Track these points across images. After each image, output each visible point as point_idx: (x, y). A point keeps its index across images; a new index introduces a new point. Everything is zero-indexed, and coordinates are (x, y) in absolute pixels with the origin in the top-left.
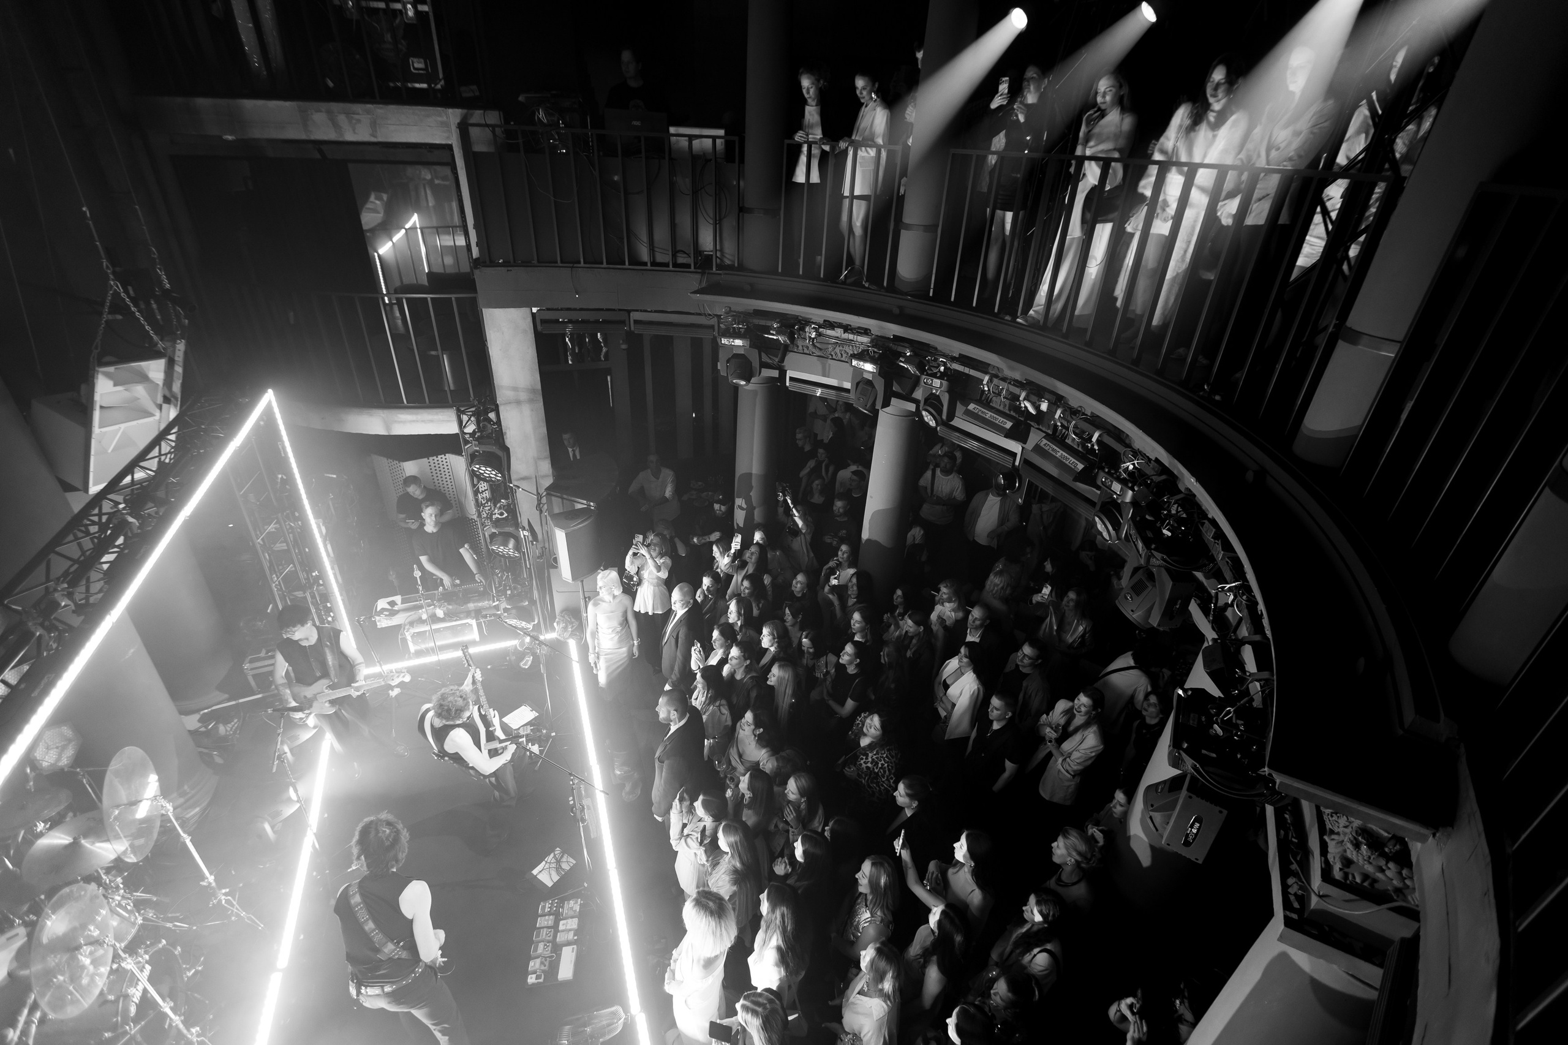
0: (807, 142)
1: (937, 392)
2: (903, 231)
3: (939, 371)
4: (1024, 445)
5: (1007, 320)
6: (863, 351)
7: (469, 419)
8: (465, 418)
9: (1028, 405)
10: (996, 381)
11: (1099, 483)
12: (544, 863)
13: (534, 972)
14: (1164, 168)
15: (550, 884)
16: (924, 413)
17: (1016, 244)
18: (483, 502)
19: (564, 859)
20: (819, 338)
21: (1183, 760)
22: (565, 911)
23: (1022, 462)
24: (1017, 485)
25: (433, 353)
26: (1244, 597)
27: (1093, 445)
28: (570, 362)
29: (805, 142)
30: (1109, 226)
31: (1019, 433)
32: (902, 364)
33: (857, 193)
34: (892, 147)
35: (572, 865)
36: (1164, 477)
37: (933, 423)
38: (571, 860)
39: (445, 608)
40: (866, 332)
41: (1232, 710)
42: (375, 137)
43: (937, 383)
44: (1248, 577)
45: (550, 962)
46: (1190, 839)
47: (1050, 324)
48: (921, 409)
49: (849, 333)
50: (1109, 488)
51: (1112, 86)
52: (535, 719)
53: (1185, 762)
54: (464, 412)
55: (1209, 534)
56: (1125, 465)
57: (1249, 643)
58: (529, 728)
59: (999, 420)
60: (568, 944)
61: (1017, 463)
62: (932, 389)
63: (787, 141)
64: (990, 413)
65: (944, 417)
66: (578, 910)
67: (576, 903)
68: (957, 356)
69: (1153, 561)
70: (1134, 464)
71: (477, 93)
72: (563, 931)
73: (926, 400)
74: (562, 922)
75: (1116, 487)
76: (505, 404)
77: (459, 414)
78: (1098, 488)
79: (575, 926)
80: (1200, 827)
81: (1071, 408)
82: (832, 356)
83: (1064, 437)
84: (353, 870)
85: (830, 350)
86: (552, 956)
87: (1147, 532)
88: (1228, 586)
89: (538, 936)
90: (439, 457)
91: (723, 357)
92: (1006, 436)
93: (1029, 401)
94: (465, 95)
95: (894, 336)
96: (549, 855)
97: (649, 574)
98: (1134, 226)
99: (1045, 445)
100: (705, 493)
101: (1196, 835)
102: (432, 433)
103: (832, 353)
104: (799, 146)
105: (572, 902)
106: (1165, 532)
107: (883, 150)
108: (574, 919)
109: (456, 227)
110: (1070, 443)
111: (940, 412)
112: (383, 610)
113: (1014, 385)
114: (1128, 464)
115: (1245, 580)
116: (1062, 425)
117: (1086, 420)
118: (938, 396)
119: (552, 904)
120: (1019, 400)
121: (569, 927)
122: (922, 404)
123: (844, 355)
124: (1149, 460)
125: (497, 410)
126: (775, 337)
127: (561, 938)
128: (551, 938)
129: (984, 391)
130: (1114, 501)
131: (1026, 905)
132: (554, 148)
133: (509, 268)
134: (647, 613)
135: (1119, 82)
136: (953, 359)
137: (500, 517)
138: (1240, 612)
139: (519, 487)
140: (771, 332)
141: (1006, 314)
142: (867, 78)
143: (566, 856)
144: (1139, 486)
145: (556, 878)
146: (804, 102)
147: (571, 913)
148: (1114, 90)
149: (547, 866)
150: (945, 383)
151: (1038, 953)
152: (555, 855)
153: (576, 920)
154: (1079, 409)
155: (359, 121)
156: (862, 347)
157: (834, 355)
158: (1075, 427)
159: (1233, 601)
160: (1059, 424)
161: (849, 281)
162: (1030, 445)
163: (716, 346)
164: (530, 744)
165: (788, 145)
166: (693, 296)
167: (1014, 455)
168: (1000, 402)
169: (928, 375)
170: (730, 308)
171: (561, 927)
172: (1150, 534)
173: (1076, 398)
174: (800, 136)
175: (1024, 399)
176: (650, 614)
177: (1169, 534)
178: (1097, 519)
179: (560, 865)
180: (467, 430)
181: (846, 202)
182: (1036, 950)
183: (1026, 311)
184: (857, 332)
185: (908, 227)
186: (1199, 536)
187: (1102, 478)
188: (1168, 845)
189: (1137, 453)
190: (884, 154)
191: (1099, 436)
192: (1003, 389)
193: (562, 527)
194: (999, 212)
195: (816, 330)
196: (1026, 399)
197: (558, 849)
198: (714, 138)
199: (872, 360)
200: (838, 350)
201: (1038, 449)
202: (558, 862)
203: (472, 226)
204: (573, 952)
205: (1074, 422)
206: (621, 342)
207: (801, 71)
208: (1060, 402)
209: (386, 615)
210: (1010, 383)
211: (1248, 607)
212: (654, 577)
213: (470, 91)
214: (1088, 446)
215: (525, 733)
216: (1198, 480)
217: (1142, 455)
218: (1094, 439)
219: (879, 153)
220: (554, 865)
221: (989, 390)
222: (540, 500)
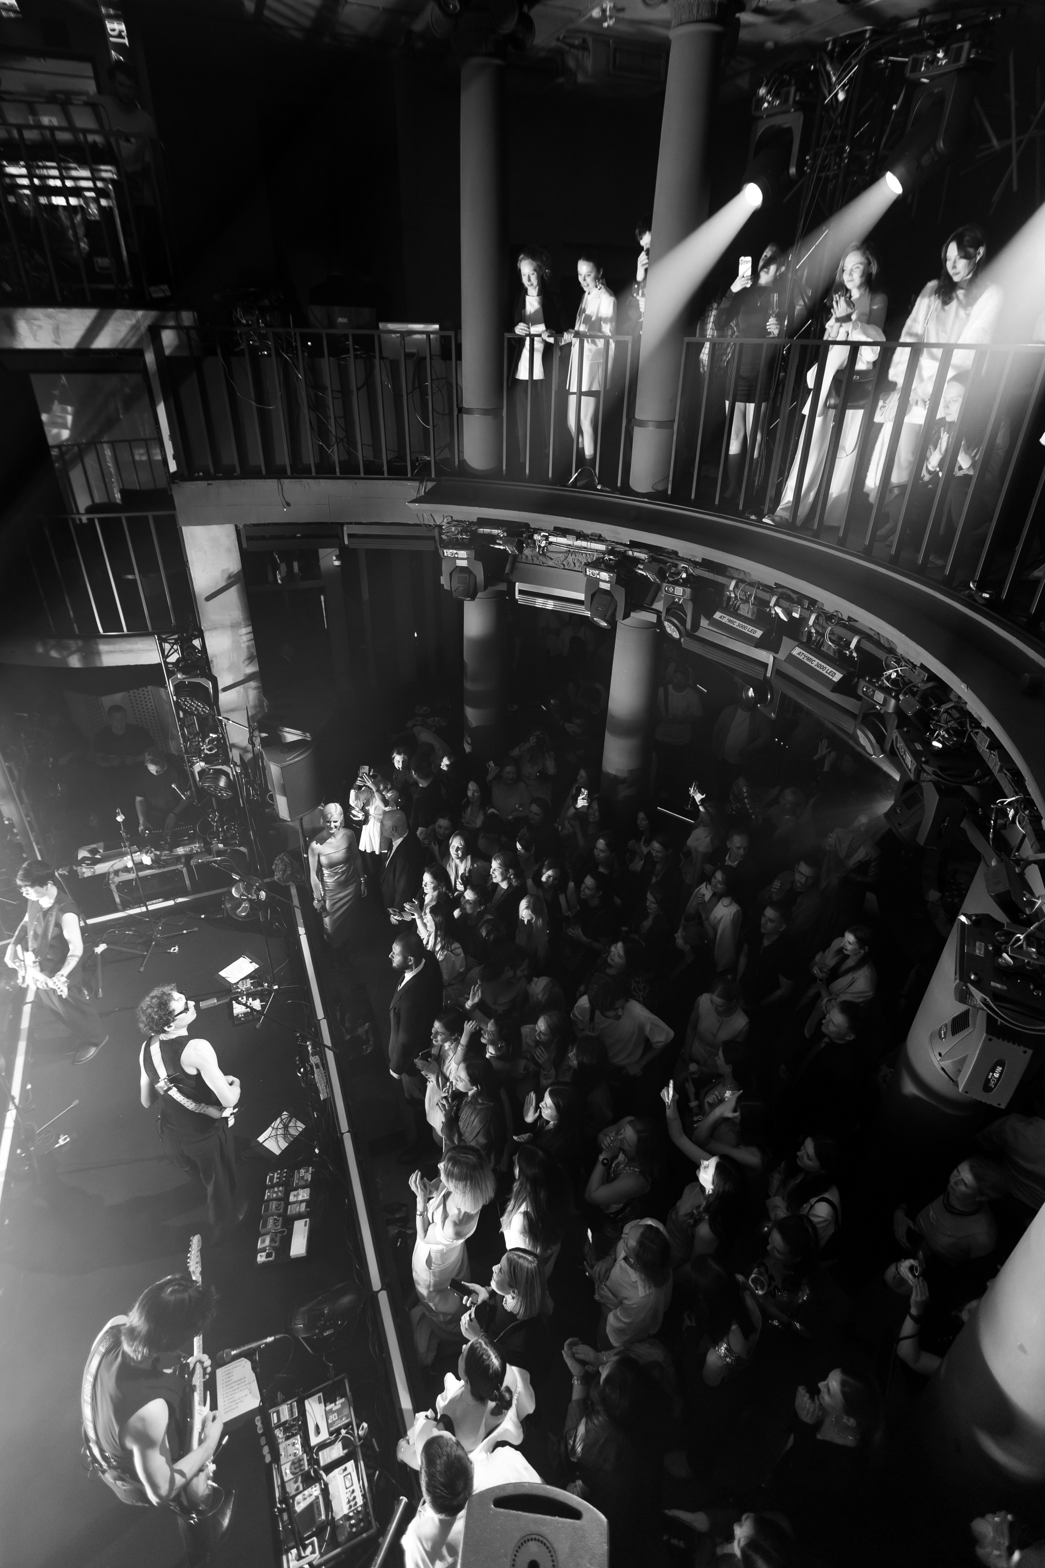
0: (529, 335)
1: (679, 600)
2: (636, 428)
3: (681, 578)
4: (776, 655)
5: (752, 520)
6: (598, 559)
7: (172, 647)
8: (167, 646)
9: (778, 610)
10: (742, 586)
11: (860, 693)
12: (270, 1129)
13: (263, 1250)
14: (917, 349)
15: (277, 1152)
16: (666, 624)
17: (759, 437)
18: (190, 737)
19: (291, 1124)
20: (549, 547)
21: (971, 995)
22: (296, 1181)
23: (774, 673)
24: (769, 697)
25: (130, 577)
26: (1027, 812)
27: (851, 653)
28: (279, 582)
29: (527, 335)
30: (860, 413)
31: (768, 643)
32: (640, 572)
33: (585, 388)
34: (621, 338)
35: (300, 1130)
36: (930, 684)
37: (676, 635)
38: (299, 1124)
39: (152, 855)
40: (599, 539)
41: (1022, 937)
42: (58, 343)
43: (679, 591)
44: (1030, 790)
45: (281, 1238)
46: (992, 1084)
47: (799, 522)
48: (663, 619)
49: (582, 540)
50: (872, 697)
51: (861, 264)
52: (255, 971)
53: (973, 996)
54: (165, 641)
55: (982, 745)
56: (888, 672)
57: (1035, 862)
58: (249, 981)
59: (748, 629)
60: (300, 1216)
61: (769, 675)
62: (674, 598)
63: (508, 335)
64: (738, 622)
65: (689, 626)
66: (309, 1180)
67: (307, 1171)
68: (700, 561)
69: (924, 776)
70: (897, 671)
71: (168, 293)
72: (294, 1203)
73: (668, 610)
74: (292, 1194)
75: (879, 697)
76: (210, 630)
77: (162, 641)
78: (859, 698)
79: (306, 1197)
80: (1002, 1071)
81: (825, 613)
82: (564, 565)
83: (820, 644)
84: (61, 1146)
85: (562, 559)
86: (284, 1232)
87: (916, 744)
88: (1009, 800)
89: (267, 1210)
90: (141, 689)
91: (446, 568)
92: (756, 646)
93: (780, 606)
94: (155, 295)
95: (630, 541)
96: (276, 1120)
97: (375, 808)
98: (885, 414)
99: (799, 654)
100: (432, 719)
101: (998, 1079)
102: (132, 664)
103: (564, 563)
104: (520, 341)
105: (302, 1171)
106: (935, 744)
107: (611, 341)
108: (305, 1190)
109: (151, 439)
110: (825, 651)
111: (683, 622)
112: (85, 859)
113: (763, 590)
114: (891, 671)
115: (1027, 793)
116: (817, 632)
117: (844, 626)
118: (681, 605)
119: (281, 1174)
120: (769, 606)
121: (300, 1198)
122: (663, 615)
123: (577, 564)
124: (914, 666)
125: (201, 635)
126: (502, 547)
127: (292, 1210)
128: (281, 1211)
129: (730, 598)
130: (878, 712)
131: (799, 1150)
132: (254, 350)
133: (210, 482)
134: (373, 852)
135: (867, 259)
136: (695, 564)
137: (209, 753)
138: (1023, 828)
139: (229, 719)
140: (498, 541)
141: (752, 514)
142: (591, 264)
143: (294, 1120)
144: (905, 694)
145: (284, 1145)
146: (524, 291)
147: (302, 1183)
148: (861, 267)
149: (274, 1133)
150: (688, 590)
151: (815, 1203)
152: (282, 1120)
153: (308, 1191)
154: (835, 614)
155: (40, 327)
156: (596, 555)
157: (566, 565)
158: (832, 633)
159: (1014, 817)
160: (813, 631)
161: (579, 484)
162: (782, 656)
163: (438, 559)
164: (250, 999)
165: (509, 339)
166: (411, 505)
167: (765, 665)
168: (746, 610)
169: (669, 582)
170: (452, 517)
171: (292, 1199)
172: (919, 747)
173: (831, 601)
174: (521, 329)
175: (775, 606)
176: (377, 853)
177: (940, 745)
178: (859, 733)
179: (288, 1131)
180: (169, 660)
181: (573, 400)
182: (813, 1200)
183: (772, 511)
184: (591, 539)
185: (642, 424)
186: (972, 744)
187: (863, 688)
188: (967, 1092)
189: (899, 660)
190: (612, 345)
191: (859, 642)
192: (750, 596)
193: (275, 762)
194: (739, 405)
195: (547, 538)
196: (777, 604)
197: (285, 1113)
198: (428, 333)
199: (608, 568)
200: (570, 558)
201: (791, 659)
202: (286, 1127)
203: (168, 437)
204: (305, 1225)
205: (829, 628)
206: (334, 558)
207: (520, 258)
208: (814, 607)
209: (88, 864)
210: (758, 588)
211: (1031, 822)
212: (381, 812)
213: (160, 291)
214: (846, 654)
215: (245, 987)
216: (969, 686)
217: (905, 661)
218: (852, 646)
219: (607, 344)
220: (280, 1132)
221: (736, 596)
222: (252, 733)
